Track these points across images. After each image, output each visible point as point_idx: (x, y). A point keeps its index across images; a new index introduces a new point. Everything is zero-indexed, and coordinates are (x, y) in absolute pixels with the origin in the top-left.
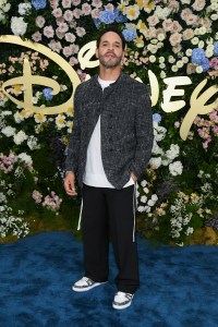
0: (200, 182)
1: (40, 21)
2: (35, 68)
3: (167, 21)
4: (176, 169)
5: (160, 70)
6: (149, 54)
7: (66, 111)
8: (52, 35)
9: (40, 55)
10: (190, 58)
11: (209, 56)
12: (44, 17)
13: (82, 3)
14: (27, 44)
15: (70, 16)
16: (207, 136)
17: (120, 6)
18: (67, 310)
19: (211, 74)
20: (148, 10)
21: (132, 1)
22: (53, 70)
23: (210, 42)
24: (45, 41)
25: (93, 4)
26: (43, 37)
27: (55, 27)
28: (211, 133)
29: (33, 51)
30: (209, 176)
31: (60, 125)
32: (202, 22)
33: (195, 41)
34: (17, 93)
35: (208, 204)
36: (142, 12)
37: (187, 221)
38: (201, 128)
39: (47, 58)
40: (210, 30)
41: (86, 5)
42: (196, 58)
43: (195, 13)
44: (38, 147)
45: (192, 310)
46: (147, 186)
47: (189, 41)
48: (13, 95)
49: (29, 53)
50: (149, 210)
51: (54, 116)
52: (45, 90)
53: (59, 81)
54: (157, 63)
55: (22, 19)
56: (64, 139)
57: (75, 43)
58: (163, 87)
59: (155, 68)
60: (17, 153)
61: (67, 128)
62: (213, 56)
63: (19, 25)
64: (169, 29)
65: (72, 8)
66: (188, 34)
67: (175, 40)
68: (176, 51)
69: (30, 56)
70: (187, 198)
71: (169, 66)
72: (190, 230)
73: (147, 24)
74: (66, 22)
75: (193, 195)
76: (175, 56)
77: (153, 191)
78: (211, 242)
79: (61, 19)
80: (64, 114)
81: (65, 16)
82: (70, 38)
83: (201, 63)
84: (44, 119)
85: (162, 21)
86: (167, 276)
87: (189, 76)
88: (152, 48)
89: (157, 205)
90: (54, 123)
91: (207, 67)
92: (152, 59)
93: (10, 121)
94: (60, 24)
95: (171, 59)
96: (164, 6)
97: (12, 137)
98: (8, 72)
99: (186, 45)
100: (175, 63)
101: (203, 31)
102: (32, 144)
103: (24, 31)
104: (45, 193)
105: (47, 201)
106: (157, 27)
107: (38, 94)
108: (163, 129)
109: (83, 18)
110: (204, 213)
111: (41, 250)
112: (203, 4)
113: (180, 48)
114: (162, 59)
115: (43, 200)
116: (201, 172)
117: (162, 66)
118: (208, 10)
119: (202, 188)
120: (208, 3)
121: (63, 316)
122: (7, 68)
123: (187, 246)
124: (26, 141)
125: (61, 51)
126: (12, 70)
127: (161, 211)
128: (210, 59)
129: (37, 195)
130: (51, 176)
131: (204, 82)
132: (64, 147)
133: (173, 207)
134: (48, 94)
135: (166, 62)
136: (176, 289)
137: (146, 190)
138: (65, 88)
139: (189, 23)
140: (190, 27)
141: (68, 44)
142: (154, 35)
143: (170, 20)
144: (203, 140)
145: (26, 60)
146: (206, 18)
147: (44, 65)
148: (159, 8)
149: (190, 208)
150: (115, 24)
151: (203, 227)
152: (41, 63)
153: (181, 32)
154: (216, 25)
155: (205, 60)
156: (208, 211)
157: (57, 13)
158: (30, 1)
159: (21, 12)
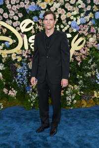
0: (78, 80)
1: (1, 11)
2: (0, 33)
7: (16, 52)
8: (7, 17)
9: (2, 26)
10: (70, 25)
12: (3, 9)
13: (20, 2)
15: (15, 8)
16: (79, 60)
17: (38, 3)
18: (23, 140)
19: (80, 32)
20: (50, 4)
21: (43, 1)
22: (9, 33)
23: (78, 18)
24: (4, 20)
25: (25, 2)
26: (3, 18)
27: (9, 13)
28: (81, 58)
30: (81, 77)
31: (14, 58)
32: (74, 9)
33: (72, 18)
35: (82, 89)
36: (48, 5)
37: (73, 97)
38: (77, 56)
39: (6, 28)
40: (78, 13)
41: (22, 3)
42: (73, 25)
43: (71, 5)
44: (4, 69)
45: (79, 136)
47: (69, 18)
51: (11, 54)
52: (6, 43)
53: (12, 38)
54: (56, 28)
56: (16, 64)
57: (18, 20)
61: (17, 59)
62: (80, 24)
64: (60, 12)
65: (16, 4)
67: (63, 17)
70: (72, 87)
72: (75, 101)
74: (13, 10)
75: (75, 86)
76: (63, 25)
78: (84, 106)
79: (11, 9)
80: (16, 53)
81: (13, 8)
82: (16, 18)
83: (75, 28)
84: (6, 56)
85: (57, 9)
86: (67, 122)
87: (70, 33)
90: (11, 57)
91: (78, 29)
94: (11, 12)
95: (62, 26)
96: (57, 2)
99: (68, 19)
100: (64, 28)
101: (75, 13)
102: (2, 67)
104: (9, 89)
105: (10, 93)
106: (55, 11)
107: (3, 44)
109: (21, 9)
110: (81, 94)
111: (9, 115)
112: (75, 1)
113: (65, 21)
114: (58, 26)
115: (8, 92)
116: (78, 76)
117: (58, 29)
118: (77, 3)
119: (79, 83)
121: (22, 143)
123: (74, 108)
125: (12, 24)
128: (79, 25)
129: (5, 90)
130: (11, 82)
131: (77, 36)
132: (16, 68)
133: (67, 92)
135: (60, 28)
136: (71, 127)
138: (15, 41)
139: (69, 10)
141: (15, 21)
143: (60, 8)
144: (78, 62)
146: (76, 7)
147: (5, 31)
148: (55, 3)
149: (74, 92)
150: (36, 11)
151: (81, 100)
152: (3, 30)
153: (66, 14)
154: (81, 10)
155: (77, 26)
156: (82, 93)
157: (9, 7)
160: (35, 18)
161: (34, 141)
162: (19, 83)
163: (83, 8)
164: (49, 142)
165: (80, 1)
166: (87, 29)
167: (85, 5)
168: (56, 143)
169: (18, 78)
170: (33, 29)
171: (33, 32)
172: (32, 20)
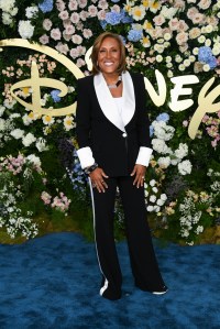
0: (210, 180)
1: (47, 24)
2: (43, 71)
3: (172, 20)
4: (185, 168)
5: (167, 69)
6: (156, 53)
7: (73, 112)
8: (59, 38)
9: (48, 57)
10: (196, 56)
11: (216, 54)
12: (51, 20)
13: (88, 5)
14: (35, 47)
15: (76, 18)
16: (215, 134)
17: (126, 7)
18: (75, 308)
19: (218, 72)
20: (154, 10)
21: (138, 3)
22: (60, 72)
23: (217, 40)
24: (52, 44)
25: (100, 6)
26: (51, 39)
28: (219, 131)
29: (41, 54)
30: (218, 174)
31: (69, 125)
32: (208, 20)
33: (201, 40)
34: (25, 95)
35: (218, 202)
36: (148, 12)
37: (196, 219)
38: (210, 126)
39: (55, 61)
40: (216, 28)
41: (92, 7)
42: (203, 56)
43: (201, 11)
44: (47, 149)
46: (156, 186)
47: (196, 40)
48: (22, 98)
49: (37, 56)
50: (158, 209)
51: (62, 118)
52: (53, 92)
53: (67, 83)
54: (164, 63)
55: (29, 22)
56: (72, 141)
58: (170, 86)
59: (162, 68)
60: (26, 155)
62: (219, 54)
63: (26, 28)
64: (175, 28)
65: (79, 10)
66: (195, 33)
67: (181, 39)
68: (183, 50)
69: (38, 59)
70: (196, 197)
71: (176, 65)
72: (200, 229)
73: (153, 23)
74: (73, 24)
75: (203, 193)
76: (182, 55)
77: (162, 190)
79: (68, 21)
80: (72, 115)
81: (72, 19)
82: (77, 39)
83: (208, 61)
84: (53, 121)
85: (167, 20)
86: (177, 275)
87: (196, 75)
88: (159, 48)
89: (166, 204)
90: (62, 124)
91: (215, 65)
92: (159, 59)
93: (19, 124)
94: (67, 26)
95: (178, 59)
96: (170, 6)
97: (21, 139)
98: (16, 75)
99: (193, 43)
100: (182, 63)
101: (209, 29)
102: (41, 146)
103: (31, 34)
104: (54, 194)
105: (56, 202)
106: (163, 26)
107: (46, 96)
108: (172, 129)
109: (89, 19)
110: (214, 212)
111: (50, 251)
112: (209, 2)
113: (187, 47)
114: (169, 59)
115: (52, 201)
116: (211, 170)
117: (169, 65)
118: (214, 8)
119: (212, 186)
121: (71, 314)
122: (15, 71)
123: (197, 245)
124: (34, 143)
125: (68, 53)
126: (20, 72)
127: (170, 210)
128: (217, 57)
129: (45, 196)
130: (60, 177)
131: (212, 80)
132: (73, 148)
133: (182, 206)
134: (56, 96)
135: (173, 61)
136: (185, 287)
137: (155, 190)
138: (72, 89)
139: (195, 22)
140: (197, 25)
141: (75, 46)
142: (160, 35)
143: (176, 19)
144: (213, 139)
145: (34, 63)
146: (213, 16)
147: (52, 67)
148: (165, 8)
149: (199, 206)
150: (121, 25)
151: (213, 226)
152: (49, 65)
153: (187, 31)
155: (212, 58)
156: (218, 210)
157: (64, 15)
158: (37, 5)
159: (29, 15)
161: (99, 310)
162: (76, 182)
164: (131, 316)
168: (147, 318)
169: (76, 170)
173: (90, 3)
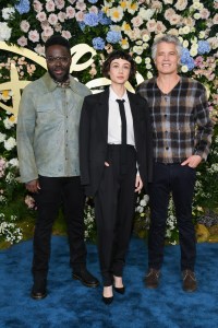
1: (25, 26)
2: (22, 74)
3: (150, 22)
5: (147, 70)
6: (135, 55)
8: (37, 40)
9: (27, 60)
11: (194, 55)
12: (29, 21)
13: (66, 7)
15: (54, 19)
17: (104, 8)
19: (197, 73)
20: (131, 11)
21: (116, 5)
23: (194, 41)
24: (31, 46)
25: (77, 7)
26: (29, 41)
29: (20, 56)
30: (199, 173)
32: (185, 21)
34: (6, 98)
35: (199, 201)
36: (126, 13)
39: (34, 63)
40: (193, 30)
41: (70, 8)
43: (178, 12)
48: (2, 101)
49: (16, 58)
50: (142, 210)
54: (143, 64)
59: (142, 69)
60: (8, 159)
62: (198, 55)
63: (3, 30)
64: (153, 29)
65: (57, 11)
69: (17, 61)
73: (131, 25)
74: (52, 26)
78: (204, 239)
79: (46, 22)
81: (50, 20)
83: (187, 62)
85: (145, 22)
88: (137, 50)
91: (192, 66)
92: (138, 60)
94: (45, 28)
96: (147, 7)
97: (3, 143)
101: (186, 30)
103: (9, 36)
106: (141, 27)
109: (67, 21)
110: (196, 211)
112: (185, 3)
114: (148, 60)
117: (149, 66)
118: (191, 9)
120: (190, 2)
124: (16, 147)
128: (195, 58)
129: (29, 200)
135: (152, 63)
139: (172, 23)
140: (174, 27)
142: (139, 37)
143: (154, 20)
145: (13, 65)
146: (189, 17)
147: (31, 69)
148: (142, 9)
150: (100, 26)
152: (28, 68)
153: (165, 32)
154: (200, 25)
155: (190, 59)
156: (200, 209)
157: (42, 17)
158: (13, 5)
159: (5, 16)
160: (97, 41)
163: (204, 20)
164: (114, 319)
165: (197, 4)
166: (214, 66)
167: (208, 13)
168: (131, 321)
170: (94, 65)
171: (94, 71)
172: (91, 45)
173: (67, 4)
